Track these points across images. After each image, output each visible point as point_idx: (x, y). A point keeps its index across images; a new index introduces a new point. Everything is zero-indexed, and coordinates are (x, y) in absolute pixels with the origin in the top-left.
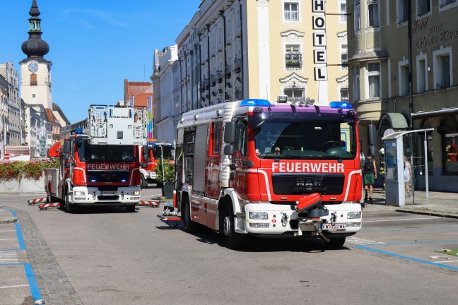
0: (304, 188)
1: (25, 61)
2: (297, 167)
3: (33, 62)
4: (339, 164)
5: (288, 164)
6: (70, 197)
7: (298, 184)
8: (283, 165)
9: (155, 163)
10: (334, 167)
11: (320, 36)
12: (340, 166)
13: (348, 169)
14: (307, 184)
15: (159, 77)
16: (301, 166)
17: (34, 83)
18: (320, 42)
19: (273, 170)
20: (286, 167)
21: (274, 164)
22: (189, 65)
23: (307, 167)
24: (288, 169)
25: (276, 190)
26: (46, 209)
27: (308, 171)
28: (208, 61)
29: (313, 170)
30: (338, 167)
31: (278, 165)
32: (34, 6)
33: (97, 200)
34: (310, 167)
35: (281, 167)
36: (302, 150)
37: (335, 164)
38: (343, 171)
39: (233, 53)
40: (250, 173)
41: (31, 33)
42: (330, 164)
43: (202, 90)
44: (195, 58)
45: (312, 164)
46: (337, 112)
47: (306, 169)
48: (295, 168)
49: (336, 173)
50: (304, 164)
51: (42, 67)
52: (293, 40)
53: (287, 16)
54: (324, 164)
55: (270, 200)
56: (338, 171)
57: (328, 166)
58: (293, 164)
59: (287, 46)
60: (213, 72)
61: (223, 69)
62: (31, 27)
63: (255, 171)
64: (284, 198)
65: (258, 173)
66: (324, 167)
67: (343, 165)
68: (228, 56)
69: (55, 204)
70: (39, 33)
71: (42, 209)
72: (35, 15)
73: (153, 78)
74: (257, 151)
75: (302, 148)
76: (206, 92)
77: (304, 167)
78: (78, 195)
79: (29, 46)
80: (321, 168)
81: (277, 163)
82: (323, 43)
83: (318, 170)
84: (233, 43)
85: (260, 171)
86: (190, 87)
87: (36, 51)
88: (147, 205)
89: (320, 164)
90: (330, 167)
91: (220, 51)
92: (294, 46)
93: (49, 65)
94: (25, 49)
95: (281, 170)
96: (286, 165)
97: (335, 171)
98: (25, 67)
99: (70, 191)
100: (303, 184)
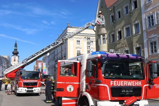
0: (125, 93)
1: (13, 56)
2: (122, 83)
3: (15, 56)
4: (139, 82)
5: (118, 82)
6: (17, 91)
7: (122, 92)
8: (115, 82)
9: (44, 80)
10: (137, 83)
11: (89, 46)
12: (140, 83)
13: (143, 84)
14: (126, 91)
15: (44, 59)
16: (124, 82)
17: (15, 61)
18: (89, 48)
19: (111, 85)
20: (117, 83)
21: (111, 82)
22: (52, 56)
23: (126, 83)
24: (118, 84)
25: (113, 95)
26: (10, 94)
27: (127, 85)
28: (57, 55)
29: (129, 85)
30: (139, 83)
31: (113, 82)
32: (16, 43)
33: (26, 92)
34: (127, 83)
35: (115, 83)
36: (121, 75)
37: (138, 82)
38: (141, 85)
39: (63, 53)
40: (99, 86)
41: (15, 49)
42: (136, 82)
43: (55, 62)
44: (53, 54)
45: (128, 82)
46: (136, 58)
47: (126, 84)
48: (121, 84)
49: (138, 86)
50: (125, 82)
51: (17, 57)
52: (79, 49)
53: (77, 44)
54: (133, 82)
55: (110, 100)
56: (139, 85)
57: (135, 83)
58: (120, 82)
59: (77, 51)
60: (58, 57)
61: (61, 56)
62: (15, 48)
63: (103, 85)
64: (116, 98)
65: (104, 86)
66: (133, 83)
67: (141, 82)
68: (62, 53)
69: (13, 93)
70: (17, 50)
71: (8, 94)
72: (16, 45)
73: (43, 60)
74: (103, 75)
75: (121, 74)
76: (56, 62)
77: (125, 83)
78: (20, 90)
79: (14, 52)
80: (132, 84)
81: (113, 81)
82: (90, 48)
83: (131, 85)
84: (64, 50)
85: (105, 85)
86: (52, 61)
87: (16, 53)
88: (42, 93)
89: (132, 82)
90: (136, 83)
91: (60, 52)
92: (79, 51)
93: (19, 56)
94: (13, 53)
95: (115, 85)
96: (117, 82)
97: (138, 85)
98: (13, 57)
99: (17, 89)
100: (125, 92)
